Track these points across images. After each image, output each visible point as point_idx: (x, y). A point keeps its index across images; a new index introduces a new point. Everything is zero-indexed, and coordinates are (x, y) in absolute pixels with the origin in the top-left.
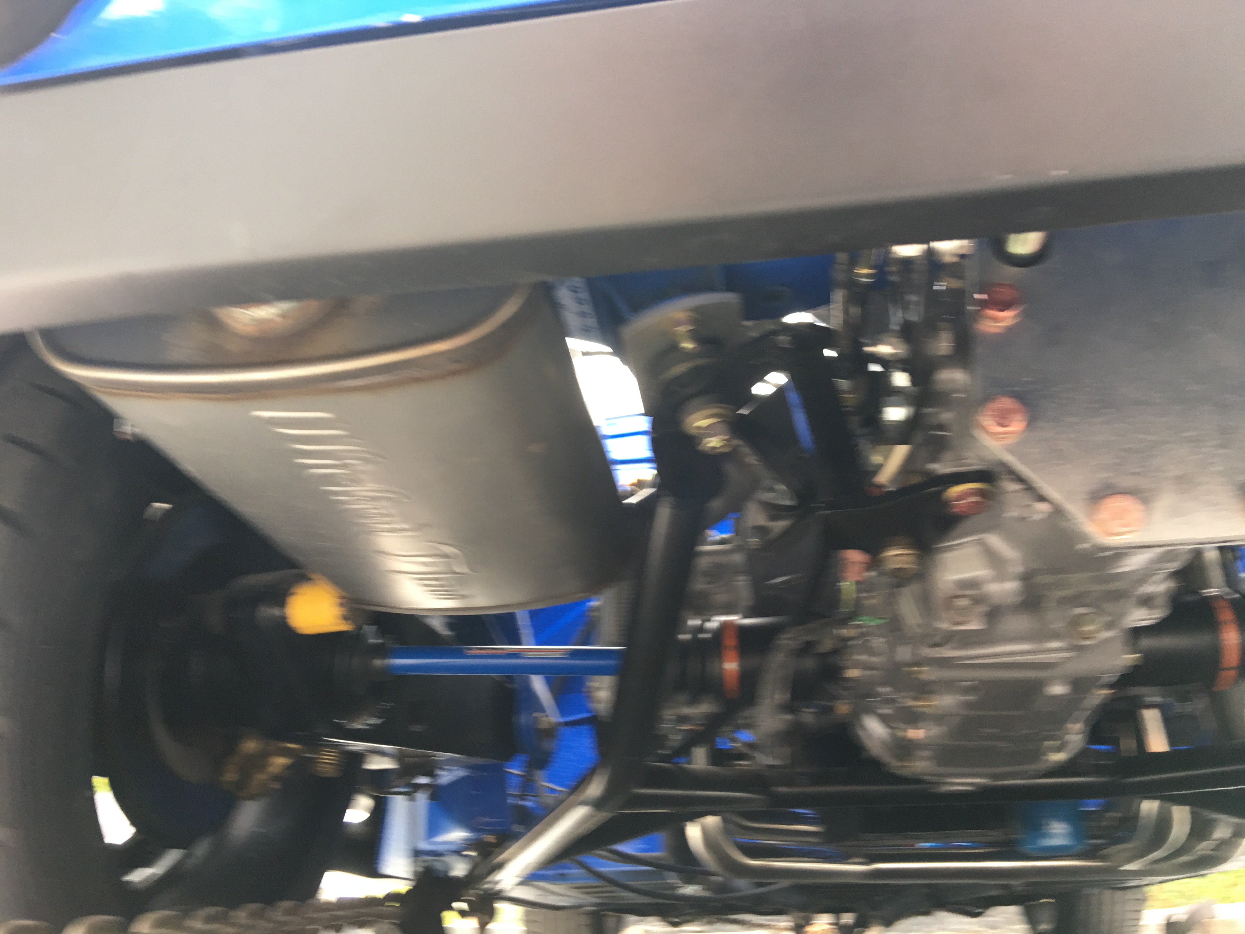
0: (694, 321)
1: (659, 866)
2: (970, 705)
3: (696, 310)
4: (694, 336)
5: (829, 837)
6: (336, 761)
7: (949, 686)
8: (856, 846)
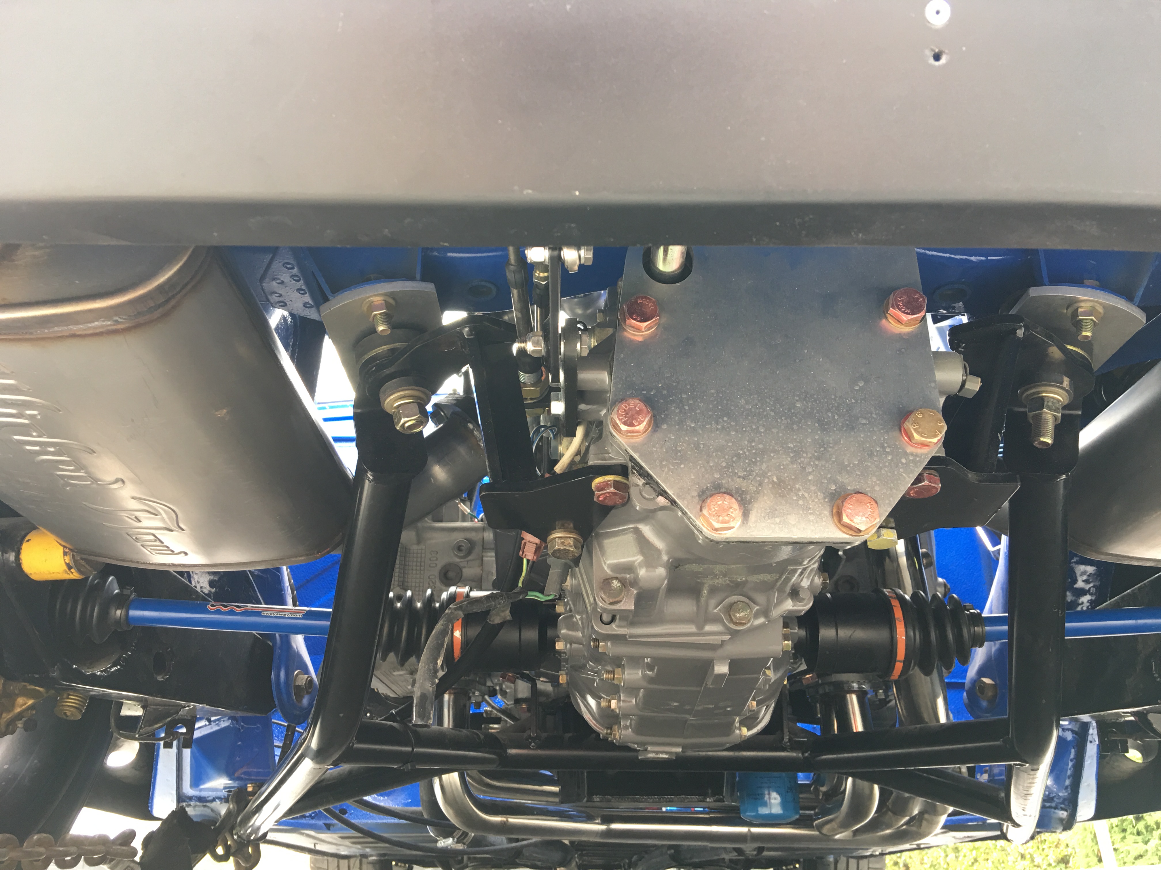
0: (387, 305)
1: (416, 820)
2: (651, 680)
3: (392, 295)
4: (388, 318)
5: (564, 797)
6: (79, 704)
7: (635, 661)
8: (593, 807)
